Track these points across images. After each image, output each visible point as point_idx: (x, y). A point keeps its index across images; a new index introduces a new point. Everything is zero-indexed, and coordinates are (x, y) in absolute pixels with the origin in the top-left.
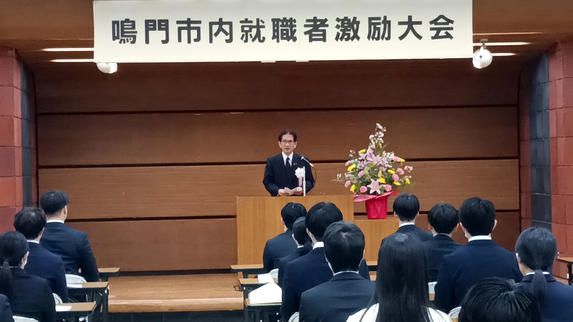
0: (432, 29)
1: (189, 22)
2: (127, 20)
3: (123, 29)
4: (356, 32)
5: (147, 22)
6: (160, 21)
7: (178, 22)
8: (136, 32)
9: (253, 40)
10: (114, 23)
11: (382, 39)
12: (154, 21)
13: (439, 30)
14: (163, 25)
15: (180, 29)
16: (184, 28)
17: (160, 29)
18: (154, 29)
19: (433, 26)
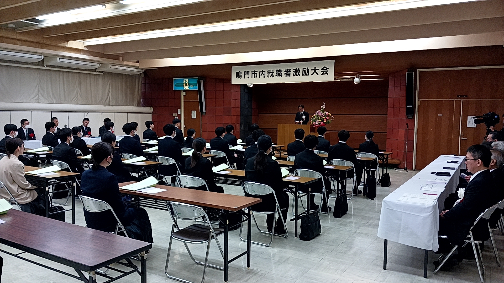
0: (322, 71)
1: (254, 72)
2: (240, 72)
3: (239, 74)
4: (299, 73)
5: (244, 72)
6: (247, 72)
7: (252, 72)
8: (242, 75)
9: (271, 77)
10: (237, 72)
11: (306, 75)
12: (246, 72)
13: (324, 72)
14: (248, 73)
15: (252, 74)
16: (253, 74)
17: (247, 74)
18: (246, 74)
19: (322, 70)
